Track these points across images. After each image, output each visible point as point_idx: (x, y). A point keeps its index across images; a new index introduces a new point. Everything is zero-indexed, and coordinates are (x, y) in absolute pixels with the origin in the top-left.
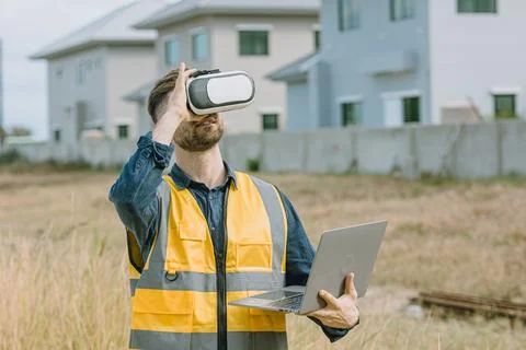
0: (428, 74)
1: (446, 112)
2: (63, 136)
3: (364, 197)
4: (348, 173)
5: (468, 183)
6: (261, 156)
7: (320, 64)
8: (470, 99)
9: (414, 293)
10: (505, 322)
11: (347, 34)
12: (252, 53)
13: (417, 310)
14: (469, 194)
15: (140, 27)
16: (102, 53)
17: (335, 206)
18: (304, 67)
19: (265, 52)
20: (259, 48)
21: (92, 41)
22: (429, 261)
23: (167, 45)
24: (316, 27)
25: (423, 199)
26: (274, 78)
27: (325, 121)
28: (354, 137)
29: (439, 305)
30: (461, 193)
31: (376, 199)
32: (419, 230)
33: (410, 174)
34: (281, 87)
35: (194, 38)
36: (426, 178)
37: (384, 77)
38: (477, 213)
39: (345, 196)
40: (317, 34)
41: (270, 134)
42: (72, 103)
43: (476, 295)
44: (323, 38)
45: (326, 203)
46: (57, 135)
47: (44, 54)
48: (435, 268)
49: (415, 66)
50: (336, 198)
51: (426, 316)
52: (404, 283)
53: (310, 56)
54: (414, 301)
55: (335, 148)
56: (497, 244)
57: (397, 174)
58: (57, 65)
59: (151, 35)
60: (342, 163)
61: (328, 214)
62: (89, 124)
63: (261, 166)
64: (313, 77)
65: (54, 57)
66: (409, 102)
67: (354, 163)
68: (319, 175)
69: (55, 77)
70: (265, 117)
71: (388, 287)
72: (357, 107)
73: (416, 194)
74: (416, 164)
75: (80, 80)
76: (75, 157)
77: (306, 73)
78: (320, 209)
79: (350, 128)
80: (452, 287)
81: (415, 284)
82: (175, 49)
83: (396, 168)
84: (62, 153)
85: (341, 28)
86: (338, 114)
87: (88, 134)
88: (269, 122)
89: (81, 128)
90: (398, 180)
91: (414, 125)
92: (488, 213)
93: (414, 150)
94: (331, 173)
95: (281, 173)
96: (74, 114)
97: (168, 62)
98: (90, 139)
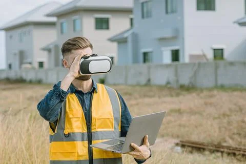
0: (183, 39)
1: (192, 57)
2: (13, 66)
3: (154, 96)
4: (146, 85)
5: (202, 90)
6: (106, 77)
7: (133, 34)
8: (202, 51)
9: (177, 141)
10: (219, 154)
11: (146, 20)
12: (101, 28)
13: (179, 148)
14: (202, 95)
15: (49, 15)
16: (31, 28)
17: (140, 100)
18: (126, 35)
19: (108, 28)
20: (104, 26)
21: (27, 22)
22: (184, 126)
23: (62, 24)
24: (131, 16)
25: (181, 97)
26: (112, 40)
27: (135, 61)
28: (149, 68)
29: (189, 146)
30: (198, 95)
31: (159, 97)
32: (179, 112)
33: (175, 85)
34: (115, 45)
35: (74, 21)
36: (182, 87)
37: (163, 40)
38: (206, 104)
39: (145, 96)
40: (132, 19)
42: (17, 52)
43: (205, 142)
44: (134, 22)
45: (136, 99)
46: (10, 66)
47: (4, 27)
48: (187, 129)
49: (177, 35)
50: (140, 97)
51: (183, 151)
52: (173, 136)
53: (128, 31)
54: (177, 144)
55: (140, 73)
56: (215, 118)
57: (169, 86)
58: (10, 33)
59: (54, 19)
60: (143, 81)
61: (137, 104)
62: (25, 61)
63: (106, 82)
64: (130, 40)
65: (8, 29)
66: (174, 52)
67: (149, 80)
68: (133, 86)
69: (9, 39)
71: (165, 138)
72: (150, 54)
73: (178, 95)
74: (177, 81)
75: (21, 40)
76: (18, 77)
77: (126, 38)
78: (133, 102)
79: (147, 64)
80: (194, 138)
81: (178, 137)
82: (65, 25)
83: (168, 83)
84: (12, 75)
85: (143, 17)
86: (141, 58)
87: (24, 66)
89: (21, 63)
90: (169, 88)
91: (176, 63)
92: (211, 104)
93: (176, 74)
94: (138, 85)
95: (115, 85)
96: (17, 57)
97: (62, 32)
98: (25, 68)
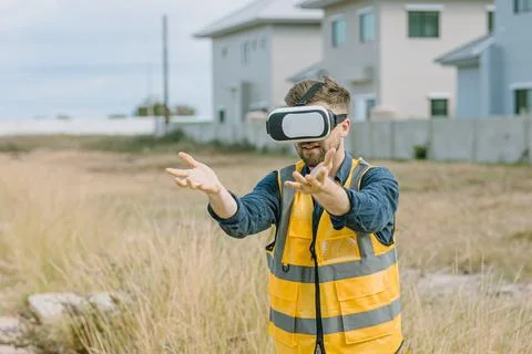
2: (228, 116)
4: (519, 164)
6: (429, 143)
7: (493, 47)
11: (523, 16)
12: (422, 35)
15: (306, 6)
16: (267, 32)
17: (504, 198)
18: (476, 51)
19: (436, 35)
20: (428, 29)
21: (258, 19)
23: (334, 24)
24: (491, 8)
26: (443, 62)
27: (497, 108)
28: (527, 126)
34: (452, 72)
35: (362, 17)
39: (515, 188)
40: (491, 15)
41: (439, 120)
42: (237, 84)
44: (497, 20)
45: (493, 194)
46: (222, 115)
47: (208, 32)
50: (504, 190)
53: (481, 40)
55: (507, 137)
58: (223, 43)
59: (317, 14)
60: (513, 154)
61: (496, 206)
62: (253, 105)
63: (429, 154)
64: (485, 61)
65: (219, 36)
67: (526, 153)
68: (489, 164)
69: (220, 56)
70: (434, 102)
75: (245, 60)
76: (240, 138)
77: (478, 57)
78: (487, 201)
79: (523, 115)
82: (341, 28)
84: (227, 134)
85: (516, 10)
86: (511, 102)
87: (251, 116)
88: (439, 108)
89: (246, 110)
94: (502, 163)
95: (449, 161)
96: (238, 94)
97: (334, 43)
98: (254, 120)
